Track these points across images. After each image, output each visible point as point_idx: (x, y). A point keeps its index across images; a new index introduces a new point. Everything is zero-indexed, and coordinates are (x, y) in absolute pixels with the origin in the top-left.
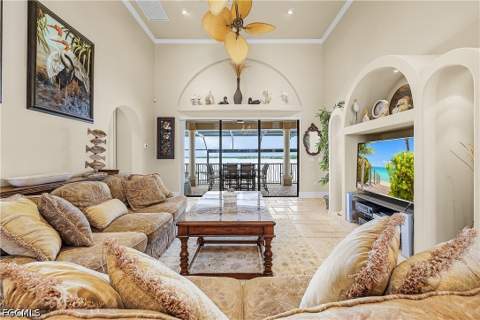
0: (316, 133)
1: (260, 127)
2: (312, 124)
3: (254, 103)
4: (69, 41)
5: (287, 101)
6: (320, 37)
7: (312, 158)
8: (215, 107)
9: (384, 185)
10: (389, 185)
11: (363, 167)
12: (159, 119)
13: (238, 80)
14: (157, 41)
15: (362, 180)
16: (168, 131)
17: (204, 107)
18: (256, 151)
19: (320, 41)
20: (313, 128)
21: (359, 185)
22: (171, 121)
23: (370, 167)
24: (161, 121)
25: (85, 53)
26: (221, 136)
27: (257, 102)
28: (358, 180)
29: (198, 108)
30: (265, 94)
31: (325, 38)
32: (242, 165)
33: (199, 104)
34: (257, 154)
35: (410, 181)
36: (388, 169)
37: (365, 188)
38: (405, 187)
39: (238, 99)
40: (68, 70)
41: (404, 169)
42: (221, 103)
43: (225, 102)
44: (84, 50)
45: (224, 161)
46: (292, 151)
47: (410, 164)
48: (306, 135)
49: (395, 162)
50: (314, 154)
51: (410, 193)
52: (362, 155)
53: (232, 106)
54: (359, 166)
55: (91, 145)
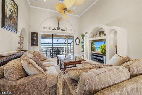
0: (78, 39)
1: (64, 37)
2: (78, 37)
3: (63, 30)
4: (12, 4)
5: (71, 31)
6: (79, 15)
7: (77, 46)
8: (51, 30)
9: (99, 51)
10: (100, 51)
11: (93, 48)
12: (32, 33)
13: (59, 23)
14: (31, 6)
15: (93, 50)
16: (35, 37)
17: (48, 30)
18: (63, 44)
19: (79, 16)
20: (78, 38)
21: (92, 52)
22: (37, 34)
23: (95, 48)
24: (33, 34)
25: (16, 8)
26: (53, 39)
27: (64, 30)
28: (92, 50)
29: (45, 30)
30: (66, 28)
31: (80, 16)
32: (58, 48)
33: (46, 29)
34: (63, 45)
35: (105, 50)
36: (100, 48)
37: (94, 52)
38: (104, 51)
39: (59, 29)
40: (12, 15)
41: (104, 48)
42: (53, 29)
43: (55, 29)
44: (15, 7)
45: (54, 47)
46: (69, 44)
47: (105, 47)
48: (76, 40)
49: (101, 46)
50: (78, 45)
51: (105, 53)
52: (93, 45)
53: (57, 31)
54: (92, 47)
55: (19, 42)
